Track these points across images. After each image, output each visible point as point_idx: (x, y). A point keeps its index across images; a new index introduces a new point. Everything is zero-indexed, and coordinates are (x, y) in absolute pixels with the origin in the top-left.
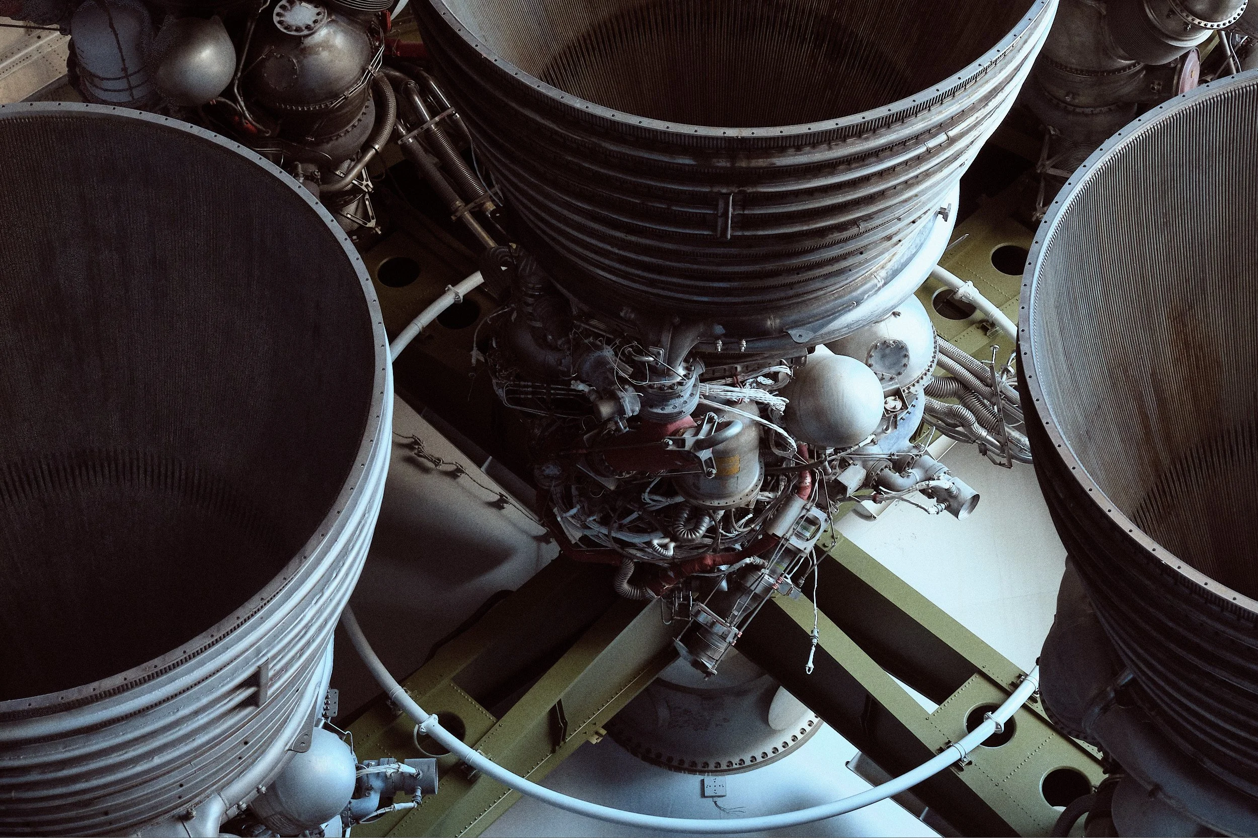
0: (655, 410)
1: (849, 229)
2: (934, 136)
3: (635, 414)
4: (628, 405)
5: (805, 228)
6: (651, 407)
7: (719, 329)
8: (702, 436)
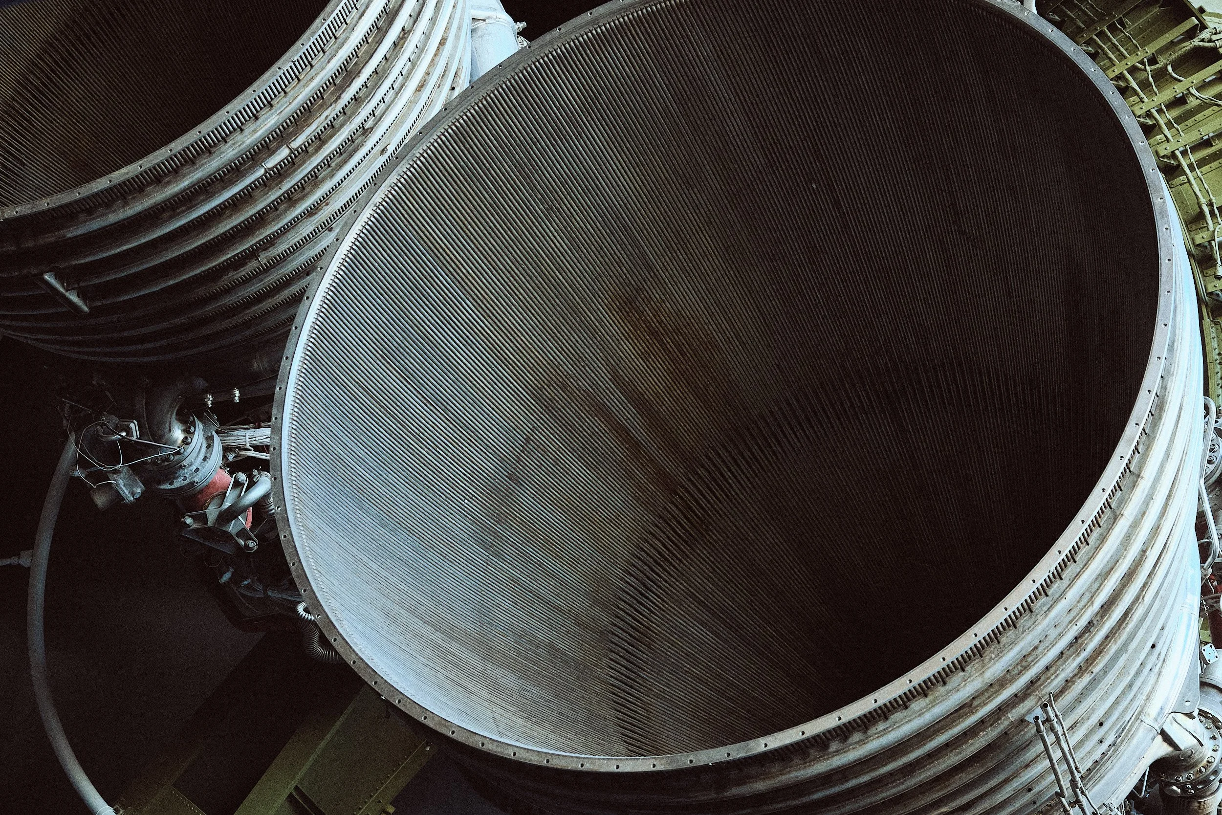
0: (164, 487)
1: (246, 264)
2: (272, 152)
3: (137, 496)
4: (124, 489)
5: (172, 282)
6: (159, 483)
7: (200, 383)
8: (227, 504)
